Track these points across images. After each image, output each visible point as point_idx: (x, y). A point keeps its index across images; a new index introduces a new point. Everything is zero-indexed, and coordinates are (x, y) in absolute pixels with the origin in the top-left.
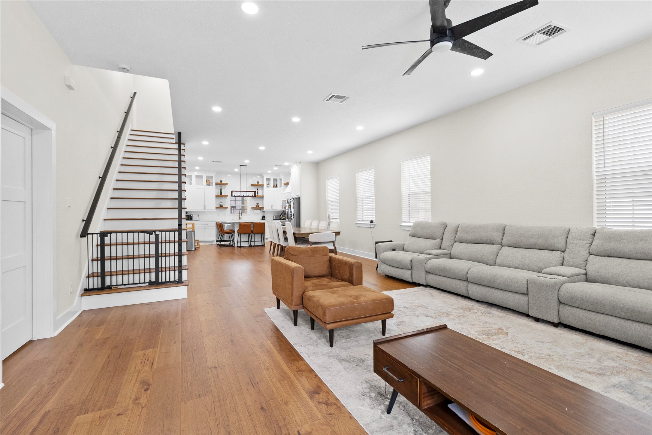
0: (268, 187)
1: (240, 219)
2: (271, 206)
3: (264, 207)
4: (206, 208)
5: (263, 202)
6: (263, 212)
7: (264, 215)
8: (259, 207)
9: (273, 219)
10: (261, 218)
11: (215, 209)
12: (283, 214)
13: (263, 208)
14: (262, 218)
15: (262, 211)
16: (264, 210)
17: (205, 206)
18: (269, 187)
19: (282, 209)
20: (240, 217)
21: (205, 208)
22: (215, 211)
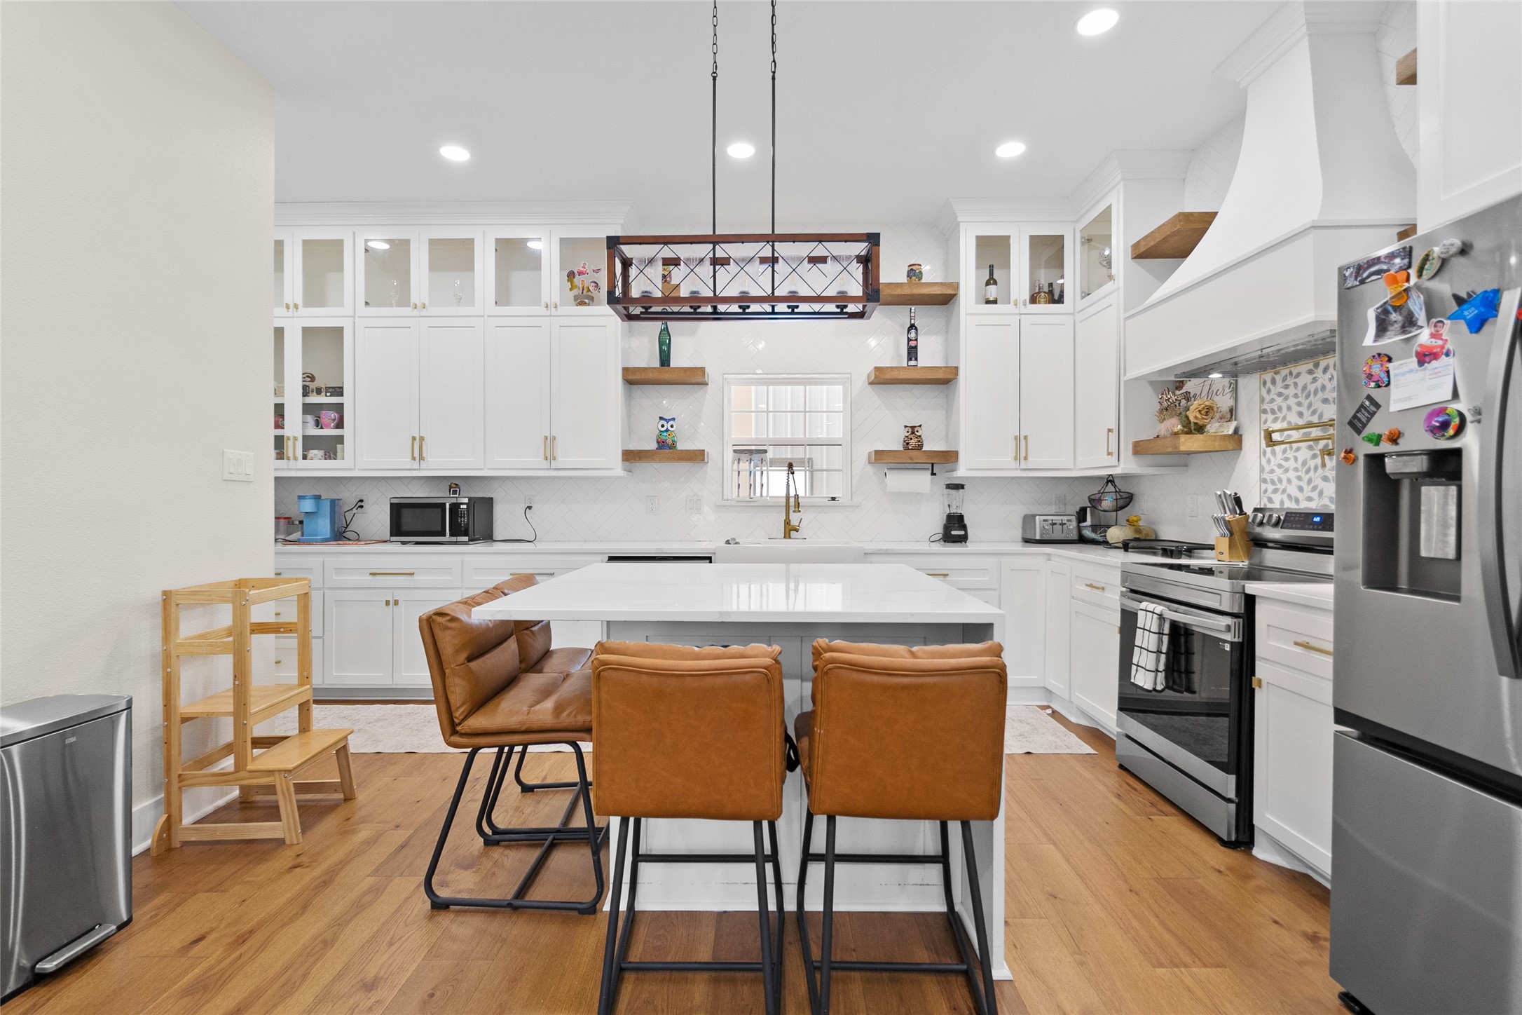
0: (988, 302)
1: (787, 535)
2: (1012, 445)
3: (957, 453)
4: (560, 459)
5: (948, 418)
6: (949, 486)
7: (953, 510)
8: (919, 446)
9: (1027, 541)
10: (938, 526)
11: (617, 467)
12: (1107, 503)
13: (949, 457)
14: (940, 529)
15: (942, 479)
16: (962, 471)
17: (550, 441)
18: (995, 302)
19: (1113, 460)
20: (787, 522)
21: (550, 456)
22: (617, 478)
